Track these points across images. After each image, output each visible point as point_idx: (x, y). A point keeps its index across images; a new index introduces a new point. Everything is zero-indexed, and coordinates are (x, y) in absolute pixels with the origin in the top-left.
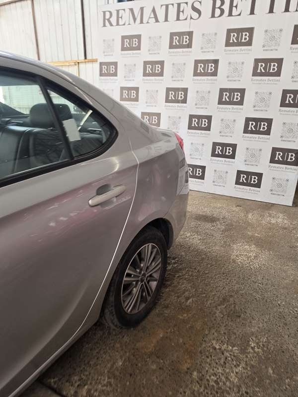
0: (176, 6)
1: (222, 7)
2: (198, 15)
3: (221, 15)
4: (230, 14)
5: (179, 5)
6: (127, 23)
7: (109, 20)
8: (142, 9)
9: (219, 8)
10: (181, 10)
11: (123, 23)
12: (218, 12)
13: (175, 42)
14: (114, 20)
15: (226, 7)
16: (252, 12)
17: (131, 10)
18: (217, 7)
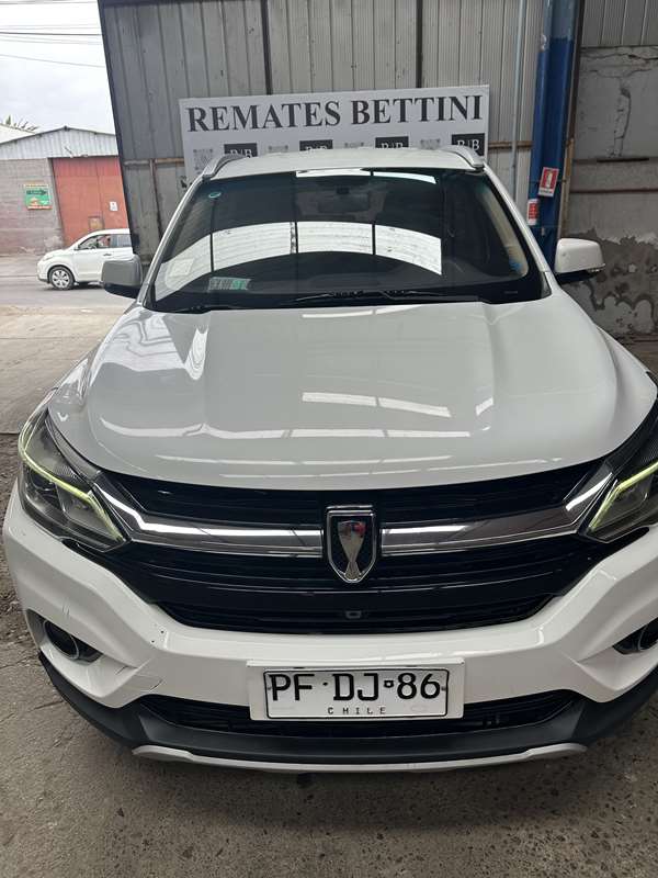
0: (303, 106)
1: (367, 111)
2: (332, 120)
3: (366, 121)
4: (377, 120)
5: (308, 106)
6: (232, 126)
7: (200, 121)
8: (253, 108)
9: (362, 112)
10: (312, 112)
11: (225, 127)
12: (361, 117)
15: (371, 111)
16: (403, 119)
17: (237, 109)
18: (359, 109)
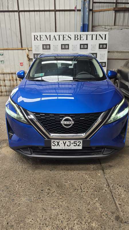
2: (70, 39)
3: (77, 40)
4: (80, 39)
7: (36, 38)
8: (50, 36)
10: (64, 37)
11: (43, 40)
13: (63, 47)
14: (39, 38)
15: (79, 37)
16: (87, 39)
17: (46, 36)
18: (76, 37)
